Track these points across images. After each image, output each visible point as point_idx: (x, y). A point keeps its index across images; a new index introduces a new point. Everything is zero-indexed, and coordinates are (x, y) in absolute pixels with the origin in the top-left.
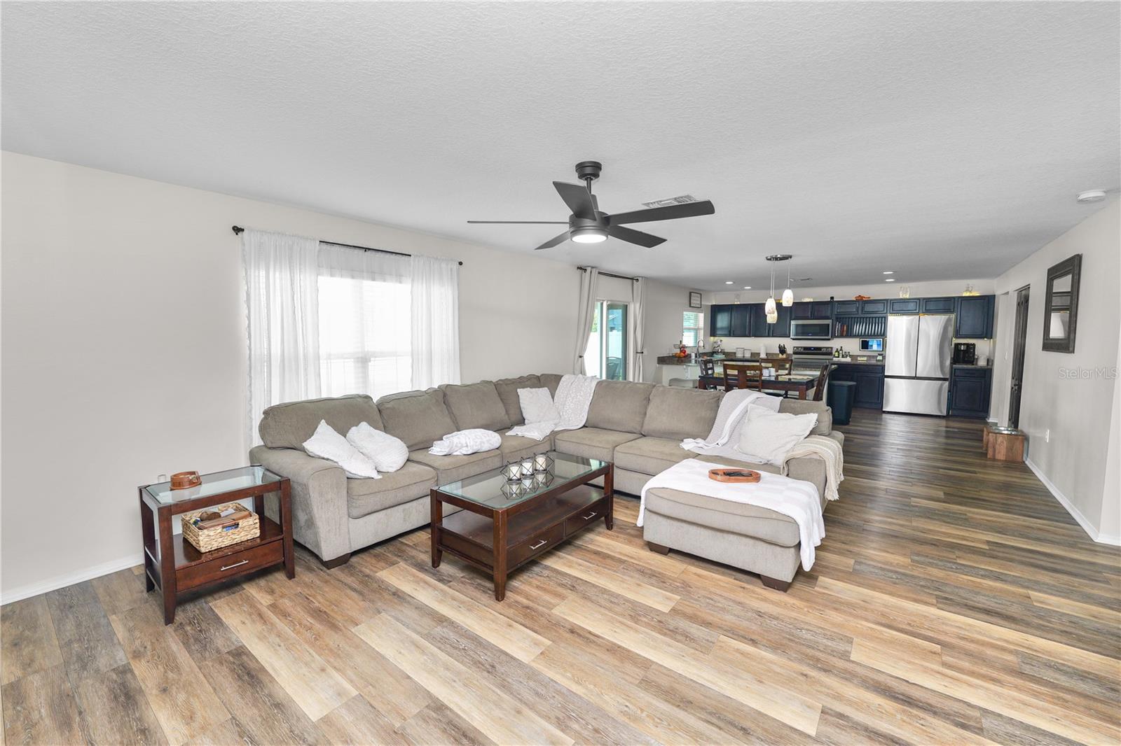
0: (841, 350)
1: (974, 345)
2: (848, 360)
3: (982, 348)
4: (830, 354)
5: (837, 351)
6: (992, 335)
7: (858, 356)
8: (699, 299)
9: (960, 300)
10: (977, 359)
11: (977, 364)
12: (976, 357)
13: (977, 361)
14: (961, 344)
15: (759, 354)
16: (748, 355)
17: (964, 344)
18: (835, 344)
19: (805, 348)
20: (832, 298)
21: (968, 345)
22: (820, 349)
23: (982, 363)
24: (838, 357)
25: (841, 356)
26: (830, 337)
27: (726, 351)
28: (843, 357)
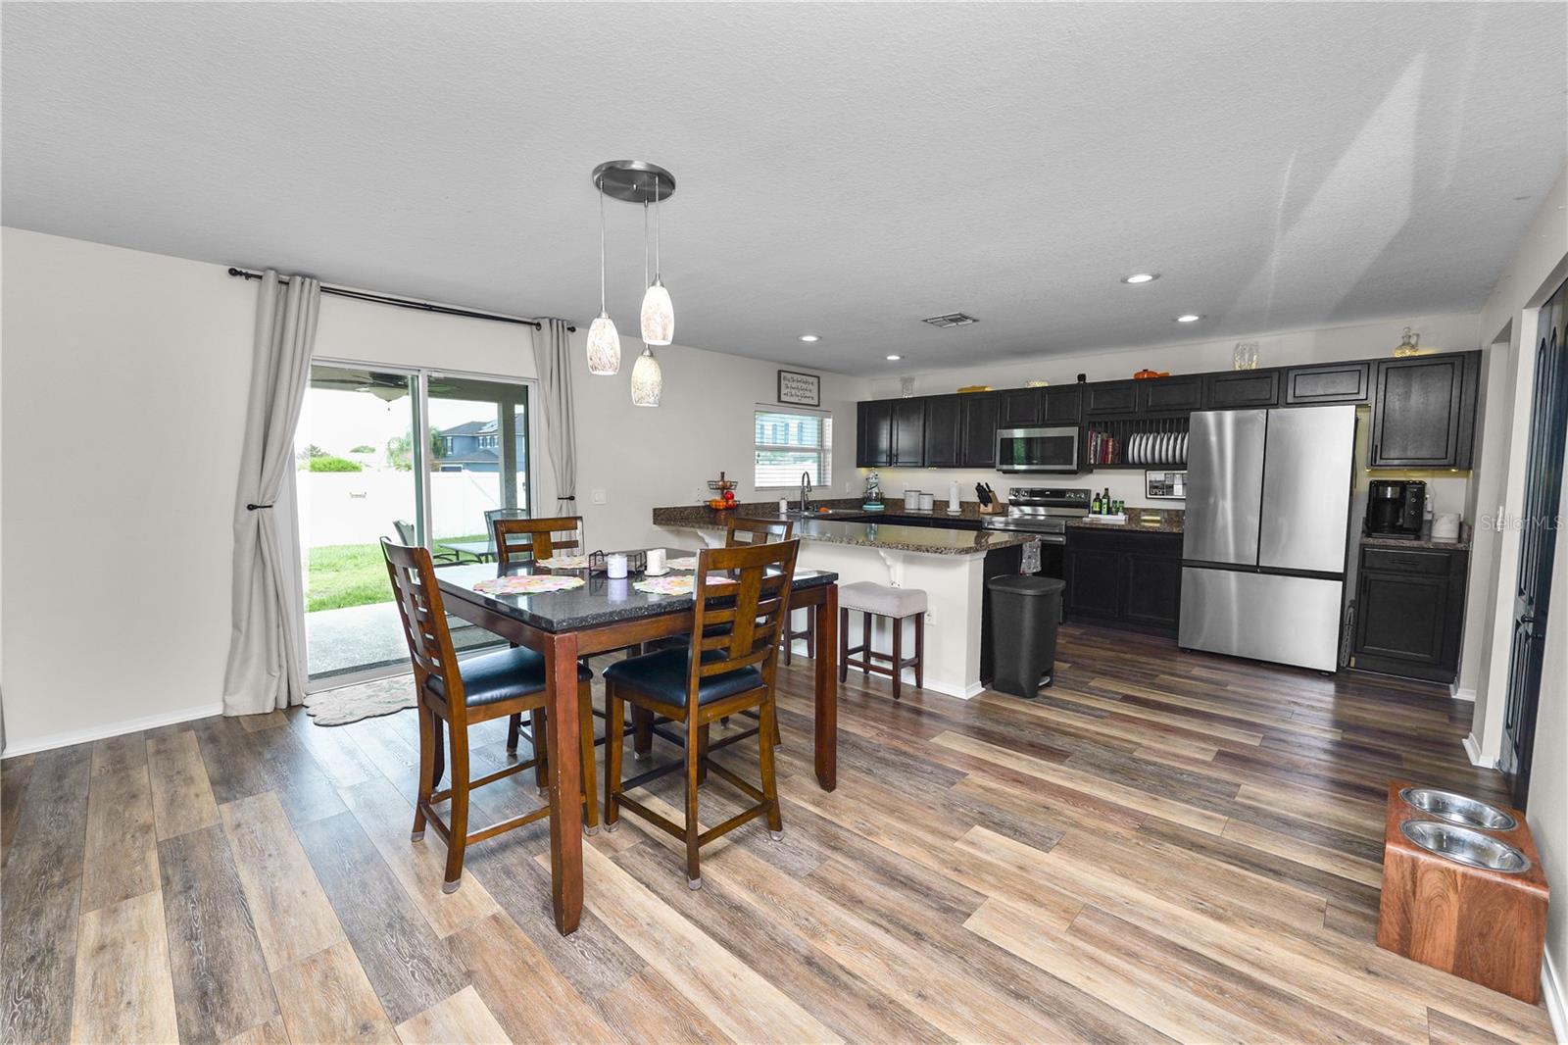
0: (1106, 495)
1: (1422, 486)
2: (1119, 519)
3: (1444, 494)
4: (1086, 505)
5: (1098, 498)
6: (1470, 463)
7: (1145, 510)
8: (815, 388)
9: (1383, 367)
10: (1431, 522)
11: (1430, 536)
12: (1427, 517)
13: (1430, 530)
14: (1386, 484)
15: (947, 504)
16: (926, 506)
17: (1394, 484)
18: (1095, 483)
19: (1033, 493)
20: (1082, 377)
21: (1403, 486)
22: (1061, 493)
23: (1444, 531)
24: (1100, 513)
25: (1105, 510)
26: (1074, 467)
27: (886, 497)
28: (1109, 512)
